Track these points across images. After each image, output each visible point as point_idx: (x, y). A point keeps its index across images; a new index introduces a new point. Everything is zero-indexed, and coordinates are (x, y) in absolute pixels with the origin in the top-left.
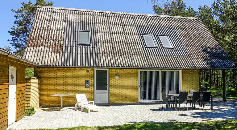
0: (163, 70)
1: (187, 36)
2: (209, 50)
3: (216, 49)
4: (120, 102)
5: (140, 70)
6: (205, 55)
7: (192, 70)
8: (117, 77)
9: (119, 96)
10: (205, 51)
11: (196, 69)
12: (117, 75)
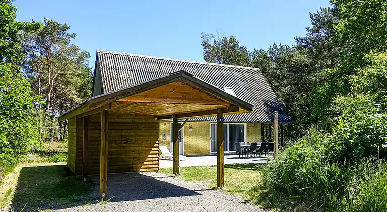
0: (231, 124)
1: (249, 89)
2: (269, 104)
3: (275, 103)
4: (194, 154)
5: (211, 123)
6: (265, 108)
7: (255, 124)
8: (191, 130)
9: (193, 148)
10: (265, 104)
11: (259, 122)
12: (191, 128)
